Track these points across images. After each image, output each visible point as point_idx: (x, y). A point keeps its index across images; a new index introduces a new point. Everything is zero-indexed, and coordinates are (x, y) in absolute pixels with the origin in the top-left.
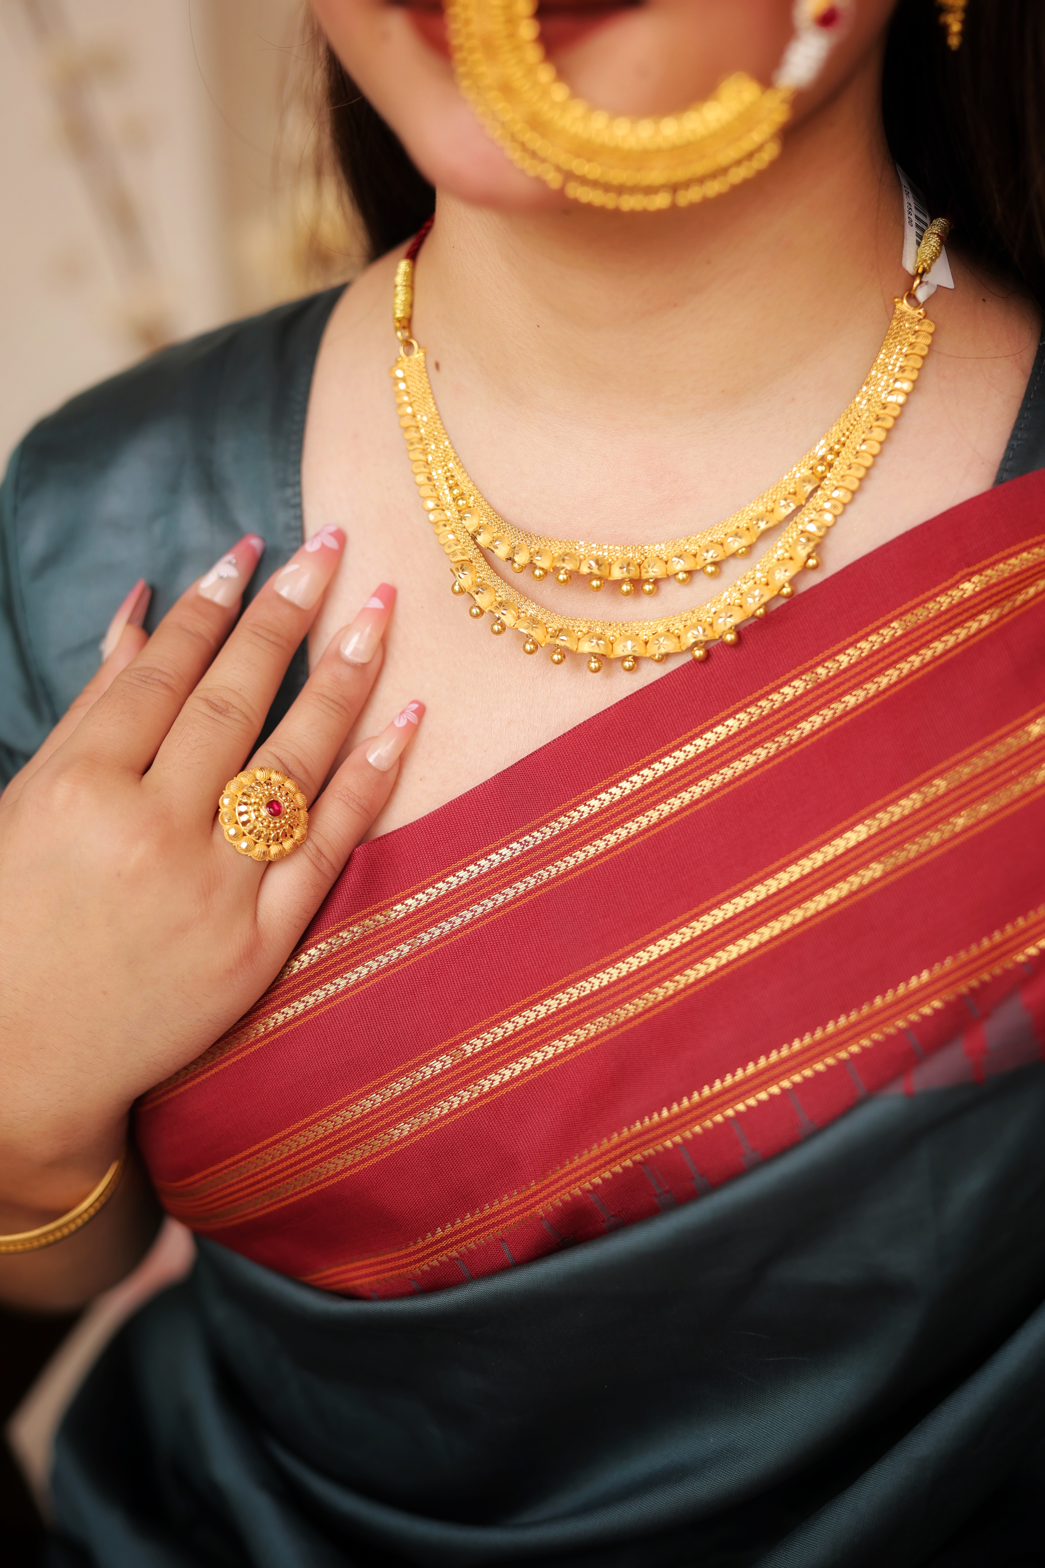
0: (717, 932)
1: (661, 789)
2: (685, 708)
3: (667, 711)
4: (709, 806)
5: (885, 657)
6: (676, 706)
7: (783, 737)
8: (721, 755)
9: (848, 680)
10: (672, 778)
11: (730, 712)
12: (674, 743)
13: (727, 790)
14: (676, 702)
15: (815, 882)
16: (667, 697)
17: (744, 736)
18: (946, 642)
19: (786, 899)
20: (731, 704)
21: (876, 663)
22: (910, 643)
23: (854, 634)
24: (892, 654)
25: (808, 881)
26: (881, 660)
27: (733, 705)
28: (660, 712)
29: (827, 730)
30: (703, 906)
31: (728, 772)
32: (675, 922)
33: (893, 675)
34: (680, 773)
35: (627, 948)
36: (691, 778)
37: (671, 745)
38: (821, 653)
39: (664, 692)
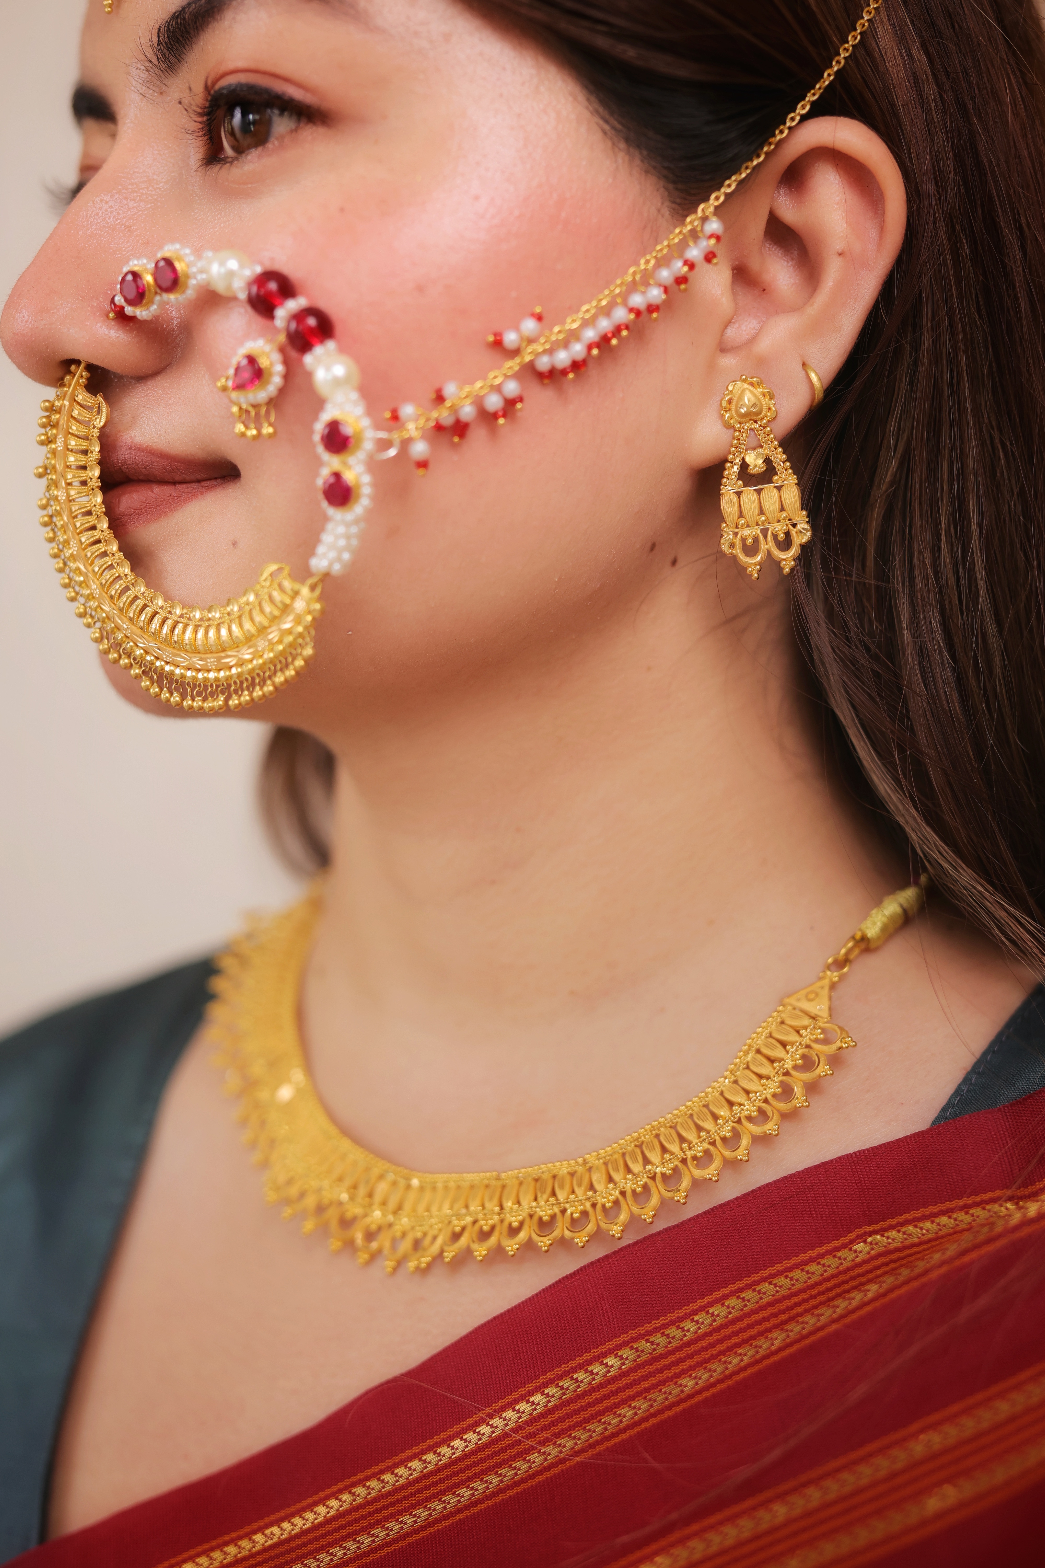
5: (741, 1330)
7: (596, 1424)
9: (690, 1356)
18: (819, 1315)
22: (775, 1315)
24: (750, 1326)
26: (736, 1334)
29: (652, 1421)
33: (747, 1354)
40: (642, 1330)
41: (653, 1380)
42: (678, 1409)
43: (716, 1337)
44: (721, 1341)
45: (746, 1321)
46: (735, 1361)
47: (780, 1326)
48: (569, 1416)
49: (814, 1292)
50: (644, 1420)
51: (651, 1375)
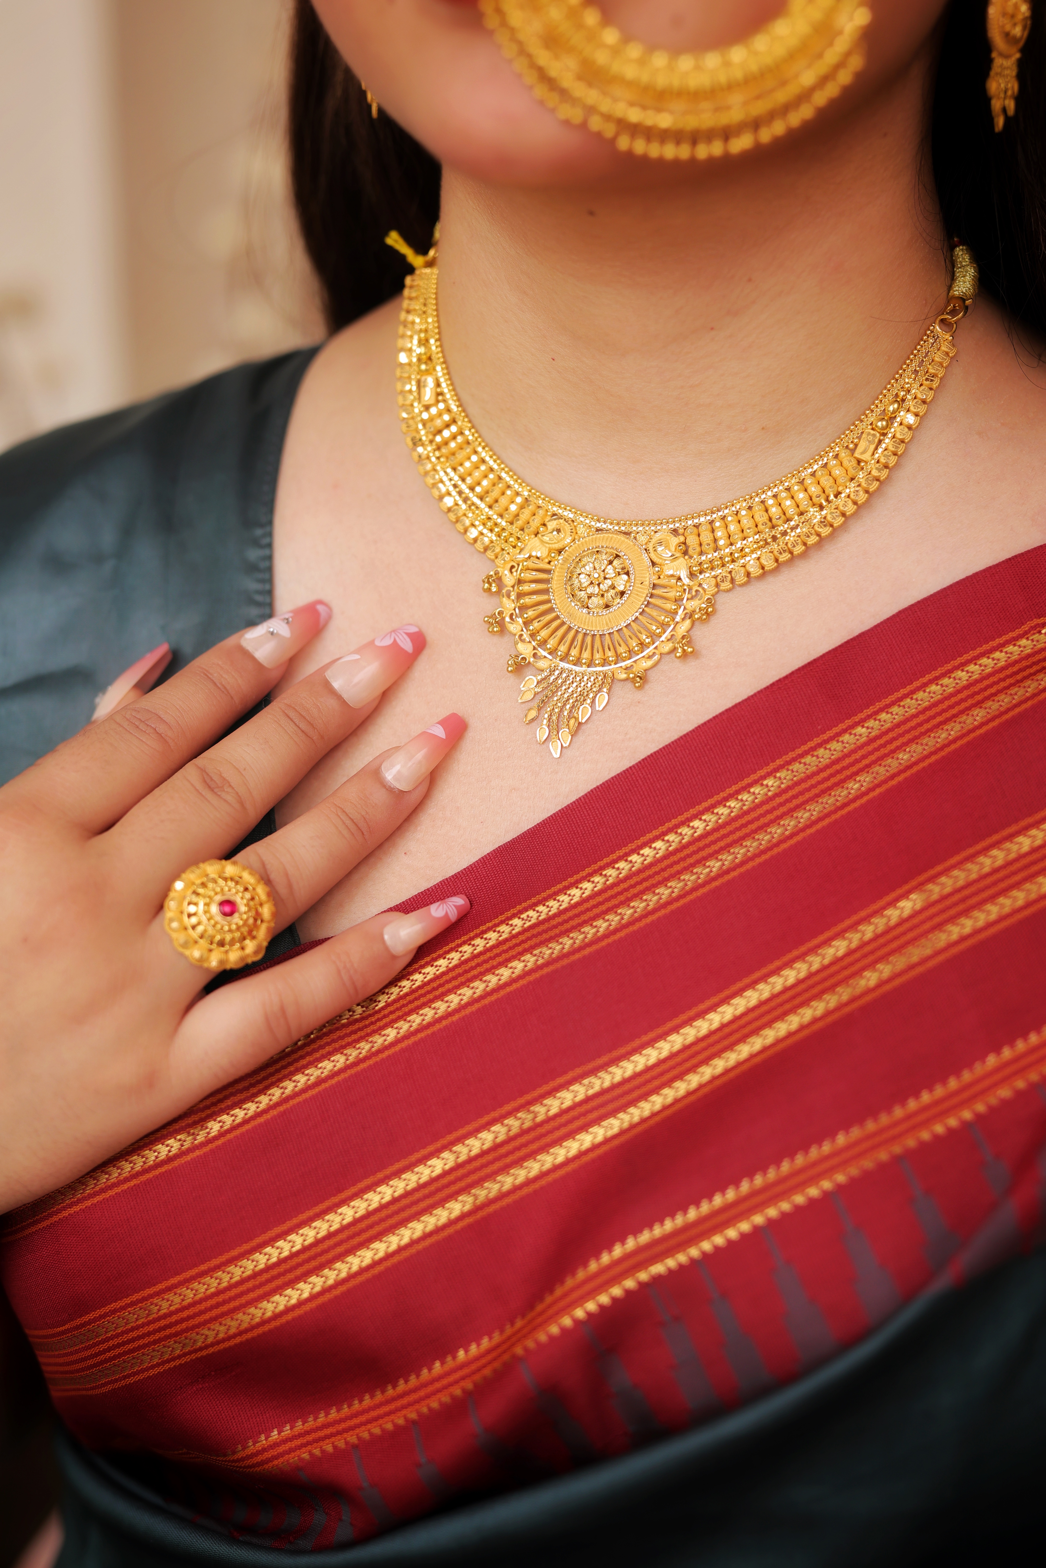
0: (751, 1016)
1: (689, 856)
2: (717, 766)
3: (696, 769)
4: (741, 875)
5: (944, 711)
6: (707, 763)
8: (757, 819)
10: (701, 844)
11: (769, 770)
12: (705, 805)
13: (764, 857)
14: (707, 759)
15: (865, 956)
16: (696, 753)
17: (784, 797)
19: (831, 976)
20: (770, 761)
21: (933, 717)
23: (909, 684)
24: (951, 707)
25: (857, 955)
26: (939, 714)
27: (773, 762)
28: (689, 771)
30: (734, 988)
31: (765, 838)
32: (702, 1007)
34: (711, 838)
35: (645, 1038)
36: (722, 844)
37: (700, 808)
38: (872, 705)
39: (693, 747)
40: (856, 719)
41: (873, 758)
42: (901, 778)
43: (922, 718)
44: (927, 721)
45: (947, 703)
46: (944, 736)
47: (978, 704)
48: (801, 793)
49: (1002, 675)
50: (870, 790)
51: (871, 753)
